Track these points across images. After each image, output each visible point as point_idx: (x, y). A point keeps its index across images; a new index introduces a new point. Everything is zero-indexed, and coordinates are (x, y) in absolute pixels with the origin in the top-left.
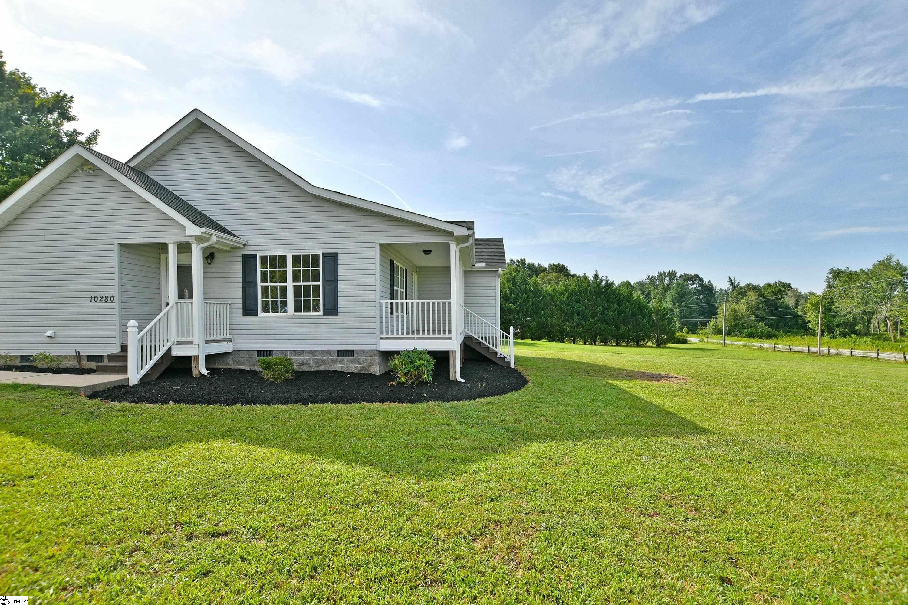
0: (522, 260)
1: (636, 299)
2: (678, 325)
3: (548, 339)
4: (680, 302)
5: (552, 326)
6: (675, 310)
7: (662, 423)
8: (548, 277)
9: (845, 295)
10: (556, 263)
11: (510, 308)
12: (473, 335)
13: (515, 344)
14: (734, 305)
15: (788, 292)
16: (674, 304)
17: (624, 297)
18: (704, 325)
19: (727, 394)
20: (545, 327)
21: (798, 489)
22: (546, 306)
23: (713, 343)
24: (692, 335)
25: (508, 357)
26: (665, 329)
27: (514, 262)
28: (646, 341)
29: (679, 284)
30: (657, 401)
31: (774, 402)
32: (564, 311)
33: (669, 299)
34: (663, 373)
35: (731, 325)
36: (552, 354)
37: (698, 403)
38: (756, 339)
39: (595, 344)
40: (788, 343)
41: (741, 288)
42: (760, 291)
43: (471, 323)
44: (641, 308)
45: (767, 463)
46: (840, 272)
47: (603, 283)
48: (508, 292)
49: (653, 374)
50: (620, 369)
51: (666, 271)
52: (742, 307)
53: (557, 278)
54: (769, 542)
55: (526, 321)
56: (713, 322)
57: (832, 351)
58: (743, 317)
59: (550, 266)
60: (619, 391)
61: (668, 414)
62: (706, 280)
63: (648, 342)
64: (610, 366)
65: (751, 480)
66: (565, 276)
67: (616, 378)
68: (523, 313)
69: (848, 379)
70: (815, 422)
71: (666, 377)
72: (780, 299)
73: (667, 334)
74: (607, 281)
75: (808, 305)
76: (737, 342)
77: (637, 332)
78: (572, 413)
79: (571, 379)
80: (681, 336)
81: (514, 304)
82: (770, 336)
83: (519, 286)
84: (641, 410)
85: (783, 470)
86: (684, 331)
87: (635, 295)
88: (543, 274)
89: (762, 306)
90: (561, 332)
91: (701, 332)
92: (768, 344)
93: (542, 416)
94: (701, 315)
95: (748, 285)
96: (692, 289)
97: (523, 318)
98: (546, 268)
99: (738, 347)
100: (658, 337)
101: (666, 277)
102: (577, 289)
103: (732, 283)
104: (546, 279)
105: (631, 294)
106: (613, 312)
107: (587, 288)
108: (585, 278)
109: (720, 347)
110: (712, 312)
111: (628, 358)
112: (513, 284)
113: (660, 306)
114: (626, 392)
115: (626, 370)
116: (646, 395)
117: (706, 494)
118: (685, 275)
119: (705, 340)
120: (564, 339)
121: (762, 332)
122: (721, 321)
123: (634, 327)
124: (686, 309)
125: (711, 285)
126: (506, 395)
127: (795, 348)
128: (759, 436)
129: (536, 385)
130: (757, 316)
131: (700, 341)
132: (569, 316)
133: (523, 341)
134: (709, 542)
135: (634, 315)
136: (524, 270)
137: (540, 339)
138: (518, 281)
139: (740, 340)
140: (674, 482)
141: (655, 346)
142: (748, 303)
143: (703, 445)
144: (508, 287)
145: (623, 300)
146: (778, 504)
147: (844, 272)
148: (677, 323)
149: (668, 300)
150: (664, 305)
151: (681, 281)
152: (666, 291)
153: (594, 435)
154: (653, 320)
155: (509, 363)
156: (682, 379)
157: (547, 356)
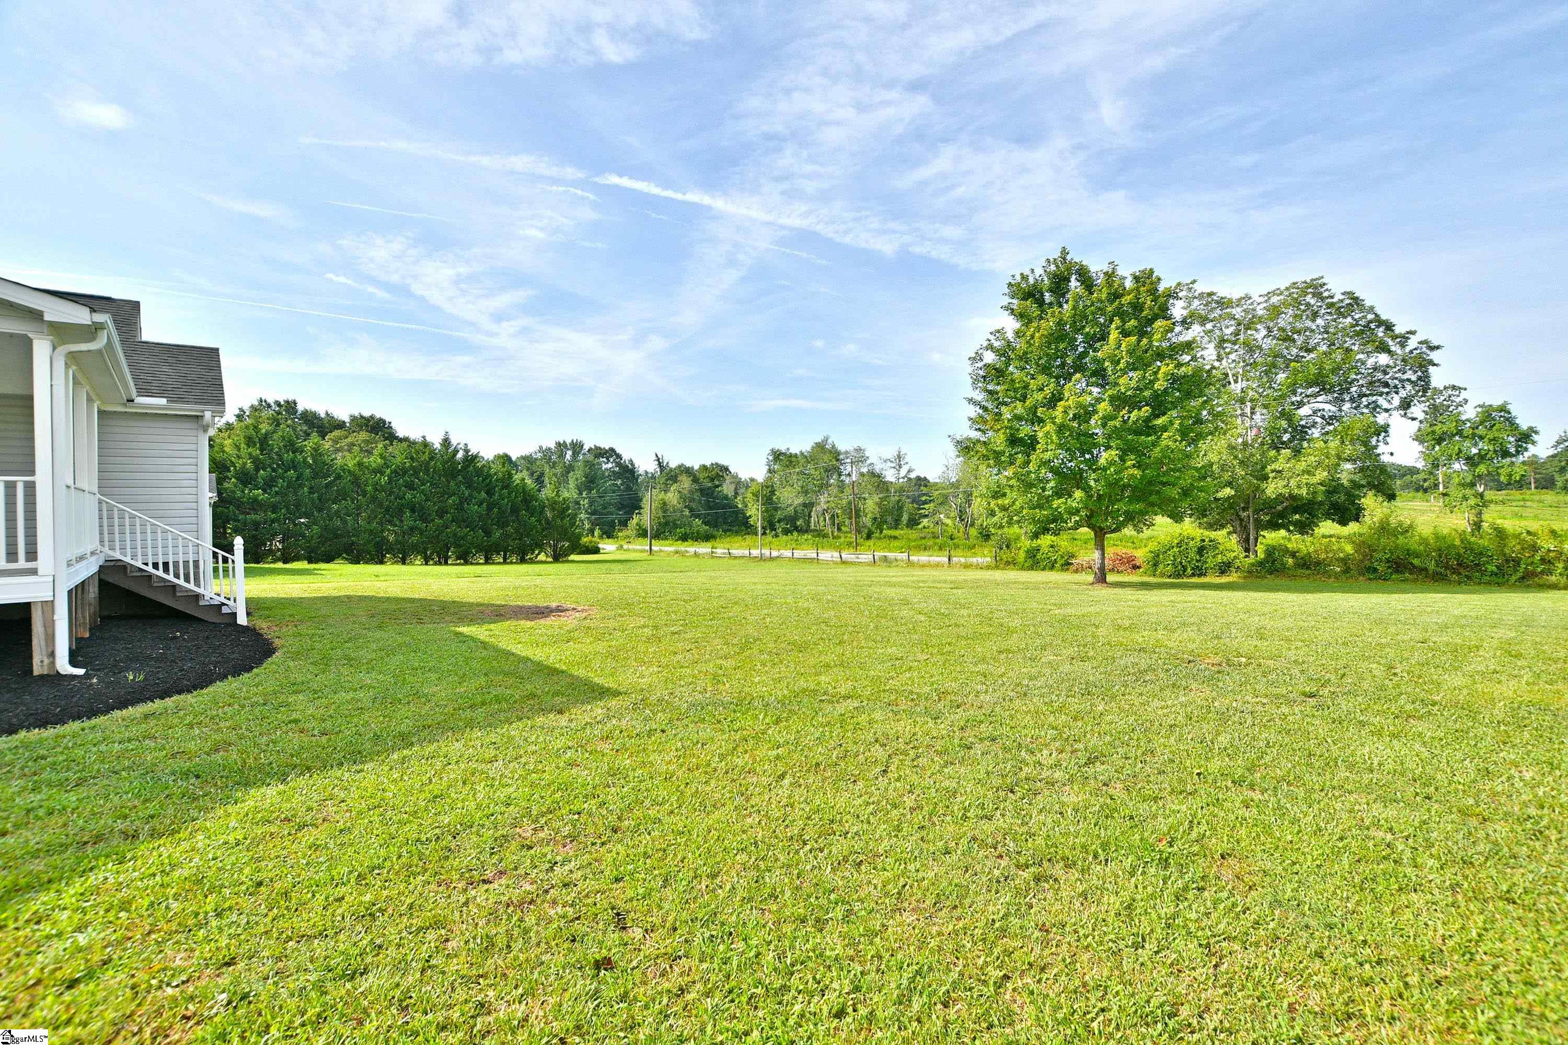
0: (287, 402)
1: (518, 485)
2: (587, 526)
3: (347, 559)
4: (590, 490)
5: (357, 532)
6: (582, 502)
7: (539, 692)
8: (349, 440)
9: (786, 482)
10: (367, 414)
11: (255, 500)
12: (128, 559)
13: (248, 573)
14: (662, 495)
15: (727, 478)
16: (581, 493)
17: (497, 480)
18: (624, 524)
19: (644, 626)
20: (341, 536)
21: (722, 757)
22: (343, 495)
23: (635, 551)
24: (607, 540)
25: (231, 603)
26: (566, 533)
27: (269, 406)
28: (537, 552)
29: (586, 462)
30: (537, 654)
31: (704, 630)
32: (381, 505)
33: (572, 484)
34: (554, 605)
35: (660, 524)
36: (347, 588)
37: (601, 647)
38: (690, 542)
39: (446, 563)
40: (727, 546)
41: (671, 470)
42: (695, 476)
43: (122, 533)
44: (527, 499)
45: (687, 725)
46: (781, 454)
47: (460, 455)
48: (249, 465)
49: (537, 607)
50: (482, 605)
51: (568, 441)
52: (672, 497)
53: (367, 442)
54: (676, 863)
55: (295, 525)
56: (635, 520)
57: (775, 554)
58: (674, 512)
59: (353, 419)
60: (472, 644)
61: (553, 672)
62: (626, 457)
63: (539, 554)
64: (464, 600)
65: (661, 761)
66: (386, 439)
67: (472, 621)
68: (288, 509)
69: (787, 588)
70: (749, 651)
71: (560, 610)
72: (717, 486)
73: (569, 540)
74: (467, 451)
75: (749, 495)
76: (665, 547)
77: (520, 539)
78: (368, 703)
79: (378, 634)
80: (591, 542)
81: (264, 491)
82: (707, 538)
83: (276, 453)
84: (506, 674)
85: (706, 732)
86: (596, 534)
87: (517, 478)
88: (337, 433)
89: (697, 496)
90: (377, 543)
91: (620, 534)
92: (704, 548)
93: (290, 722)
94: (619, 509)
95: (680, 467)
96: (606, 469)
97: (289, 519)
98: (344, 422)
99: (669, 554)
100: (555, 545)
101: (568, 449)
102: (408, 464)
103: (660, 463)
104: (344, 443)
105: (510, 476)
106: (479, 506)
107: (428, 463)
108: (425, 444)
109: (645, 555)
110: (632, 505)
111: (499, 584)
112: (262, 450)
113: (558, 495)
114: (485, 645)
115: (493, 605)
116: (520, 646)
117: (592, 804)
118: (597, 448)
119: (625, 547)
120: (384, 556)
121: (698, 532)
122: (646, 517)
123: (517, 531)
124: (598, 500)
125: (632, 464)
126: (205, 691)
127: (734, 552)
128: (680, 686)
129: (295, 656)
130: (691, 510)
131: (618, 549)
132: (393, 513)
133: (288, 566)
134: (587, 896)
135: (515, 510)
136: (294, 422)
137: (329, 559)
138: (276, 442)
139: (671, 545)
140: (542, 798)
141: (550, 559)
142: (680, 492)
143: (598, 719)
144: (250, 454)
145: (497, 486)
146: (693, 790)
147: (784, 454)
148: (586, 522)
149: (571, 486)
150: (566, 494)
151: (590, 457)
152: (568, 472)
153: (405, 740)
154: (547, 520)
155: (234, 615)
156: (583, 611)
157: (335, 593)
